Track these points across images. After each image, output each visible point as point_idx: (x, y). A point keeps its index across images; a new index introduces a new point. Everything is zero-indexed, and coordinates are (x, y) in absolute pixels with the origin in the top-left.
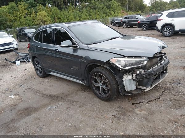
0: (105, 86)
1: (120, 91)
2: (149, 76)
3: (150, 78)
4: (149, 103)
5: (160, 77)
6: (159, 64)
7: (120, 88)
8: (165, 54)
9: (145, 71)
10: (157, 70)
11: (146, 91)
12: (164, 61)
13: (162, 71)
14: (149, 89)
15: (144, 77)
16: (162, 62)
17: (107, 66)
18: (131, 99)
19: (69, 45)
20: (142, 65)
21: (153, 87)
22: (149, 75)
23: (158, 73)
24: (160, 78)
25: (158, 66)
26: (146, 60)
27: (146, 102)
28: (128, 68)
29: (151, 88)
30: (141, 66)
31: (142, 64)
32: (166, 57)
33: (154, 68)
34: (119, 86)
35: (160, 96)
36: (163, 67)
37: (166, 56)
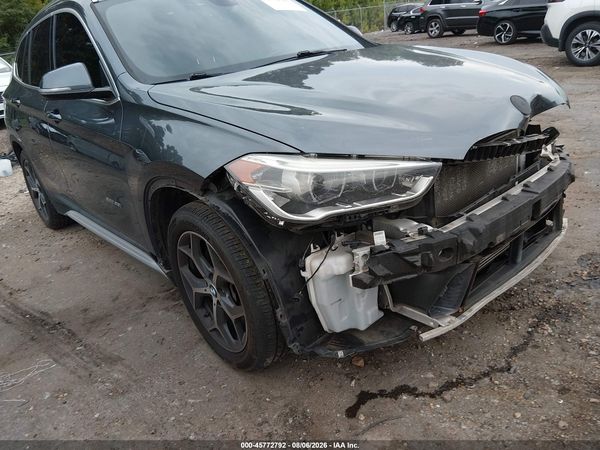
0: (231, 297)
1: (289, 334)
2: (445, 262)
3: (450, 269)
4: (445, 401)
5: (515, 255)
6: (516, 190)
7: (284, 321)
8: (553, 133)
9: (421, 232)
10: (495, 227)
11: (425, 336)
12: (543, 172)
13: (528, 224)
14: (447, 323)
15: (412, 265)
16: (533, 178)
17: (222, 198)
18: (361, 363)
19: (73, 88)
20: (403, 198)
21: (468, 315)
22: (447, 251)
23: (500, 238)
24: (519, 259)
25: (504, 199)
26: (424, 172)
27: (434, 385)
28: (317, 215)
29: (458, 322)
30: (400, 204)
31: (405, 190)
32: (557, 150)
33: (479, 211)
34: (279, 312)
35: (515, 351)
36: (537, 205)
37: (558, 141)
